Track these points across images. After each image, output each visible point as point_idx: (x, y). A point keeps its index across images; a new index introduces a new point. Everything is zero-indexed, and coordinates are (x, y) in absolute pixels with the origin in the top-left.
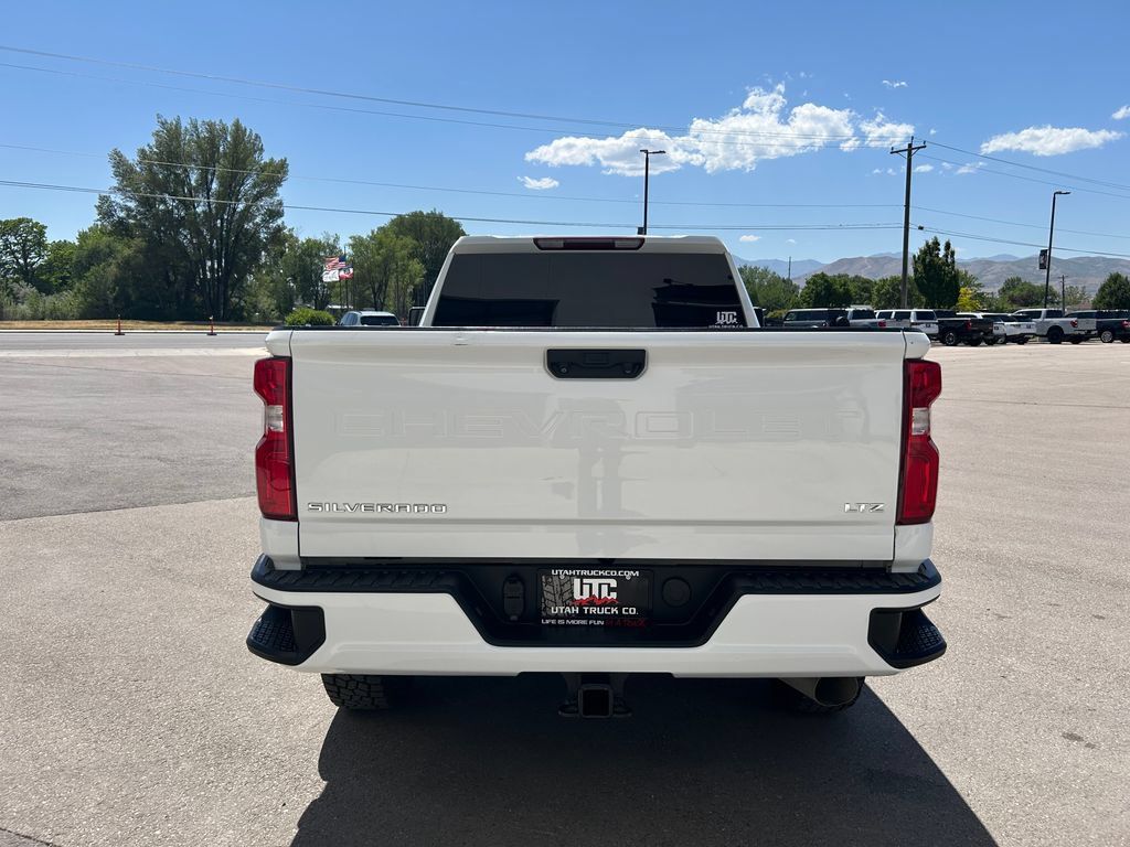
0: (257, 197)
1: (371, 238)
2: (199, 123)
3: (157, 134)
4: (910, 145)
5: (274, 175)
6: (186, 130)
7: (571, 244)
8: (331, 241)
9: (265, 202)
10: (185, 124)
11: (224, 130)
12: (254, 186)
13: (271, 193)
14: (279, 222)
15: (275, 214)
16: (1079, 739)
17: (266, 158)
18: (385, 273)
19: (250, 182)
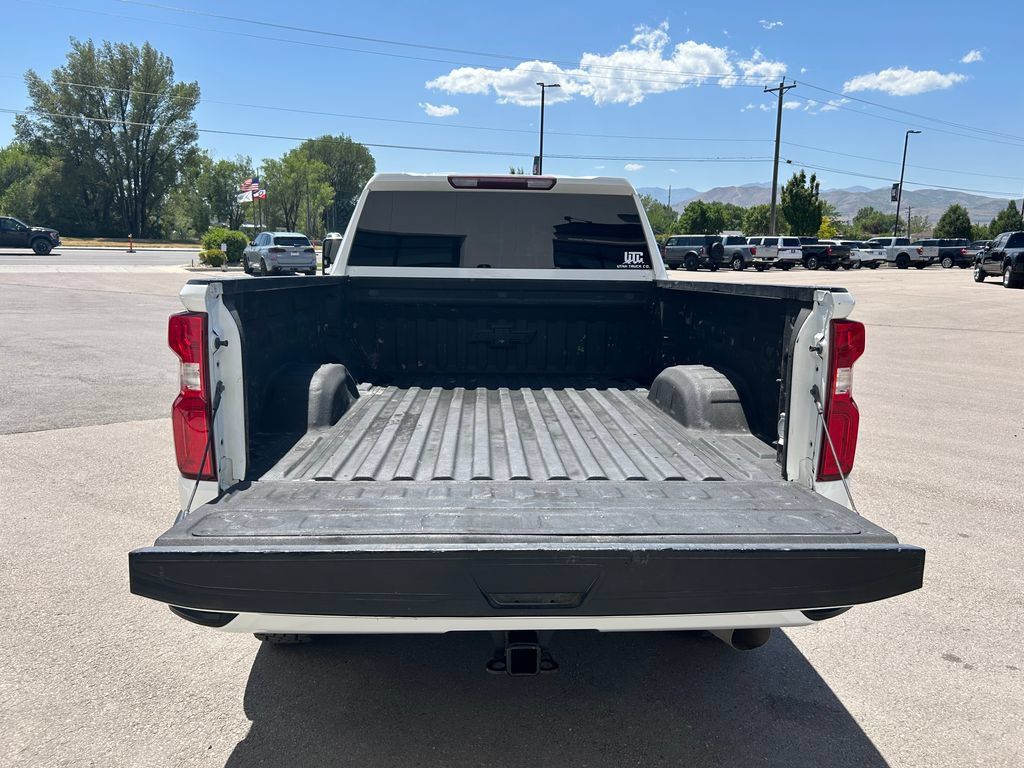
0: (172, 119)
1: (283, 160)
2: (112, 45)
3: (71, 55)
4: (782, 85)
5: (187, 98)
6: (99, 51)
7: (485, 183)
8: (244, 163)
9: (179, 124)
10: (98, 46)
11: (136, 51)
12: (168, 109)
13: (185, 117)
14: (193, 143)
15: (188, 136)
16: (957, 660)
17: (176, 81)
18: (296, 194)
19: (163, 104)
